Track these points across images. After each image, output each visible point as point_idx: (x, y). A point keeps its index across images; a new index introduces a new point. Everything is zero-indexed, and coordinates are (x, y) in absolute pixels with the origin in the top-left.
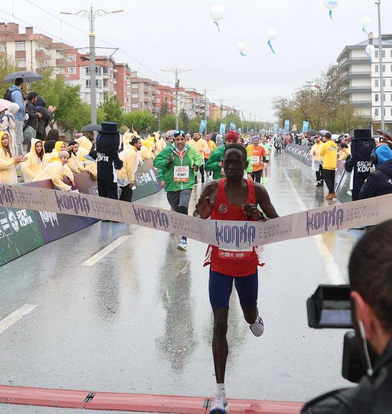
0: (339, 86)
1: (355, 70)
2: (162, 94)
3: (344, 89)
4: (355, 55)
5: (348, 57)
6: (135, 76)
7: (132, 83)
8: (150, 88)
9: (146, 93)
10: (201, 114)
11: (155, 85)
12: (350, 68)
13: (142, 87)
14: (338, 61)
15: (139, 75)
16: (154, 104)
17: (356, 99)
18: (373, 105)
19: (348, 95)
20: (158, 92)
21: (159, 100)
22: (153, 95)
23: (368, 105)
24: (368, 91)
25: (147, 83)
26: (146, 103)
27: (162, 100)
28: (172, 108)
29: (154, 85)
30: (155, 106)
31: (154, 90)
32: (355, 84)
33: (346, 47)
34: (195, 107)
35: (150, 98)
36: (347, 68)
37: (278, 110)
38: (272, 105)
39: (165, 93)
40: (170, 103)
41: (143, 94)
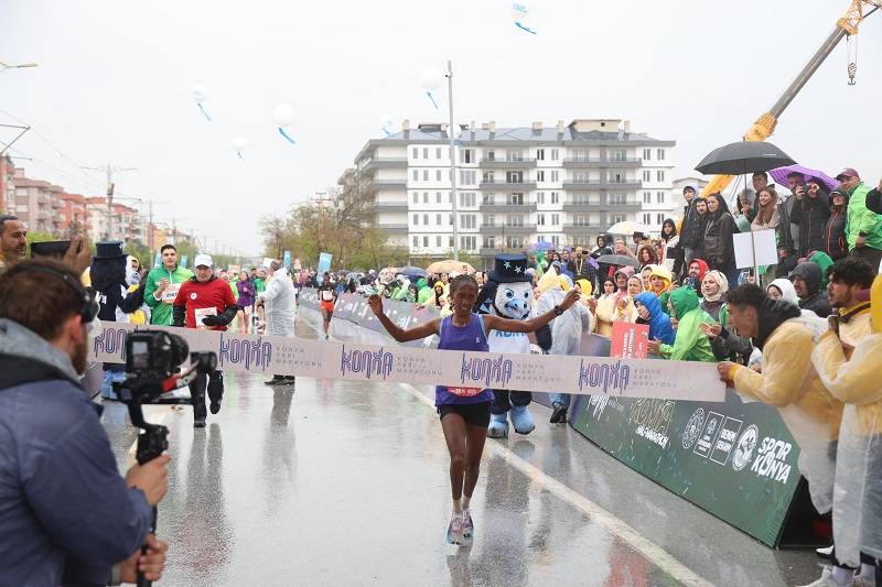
0: (357, 200)
1: (383, 176)
2: (69, 207)
3: (366, 205)
4: (383, 154)
5: (372, 157)
6: (21, 176)
7: (17, 187)
8: (48, 197)
9: (41, 205)
10: (135, 241)
11: (56, 192)
12: (375, 174)
13: (35, 195)
14: (357, 163)
15: (28, 175)
16: (55, 223)
17: (385, 221)
18: (410, 230)
19: (371, 215)
20: (62, 203)
21: (63, 218)
22: (55, 208)
23: (404, 231)
24: (403, 210)
25: (42, 188)
26: (41, 221)
27: (68, 218)
28: (85, 230)
29: (54, 192)
30: (56, 226)
31: (55, 199)
32: (383, 199)
33: (371, 141)
34: (123, 230)
35: (49, 214)
36: (369, 174)
37: (269, 236)
38: (260, 229)
39: (74, 206)
40: (82, 222)
41: (37, 206)
